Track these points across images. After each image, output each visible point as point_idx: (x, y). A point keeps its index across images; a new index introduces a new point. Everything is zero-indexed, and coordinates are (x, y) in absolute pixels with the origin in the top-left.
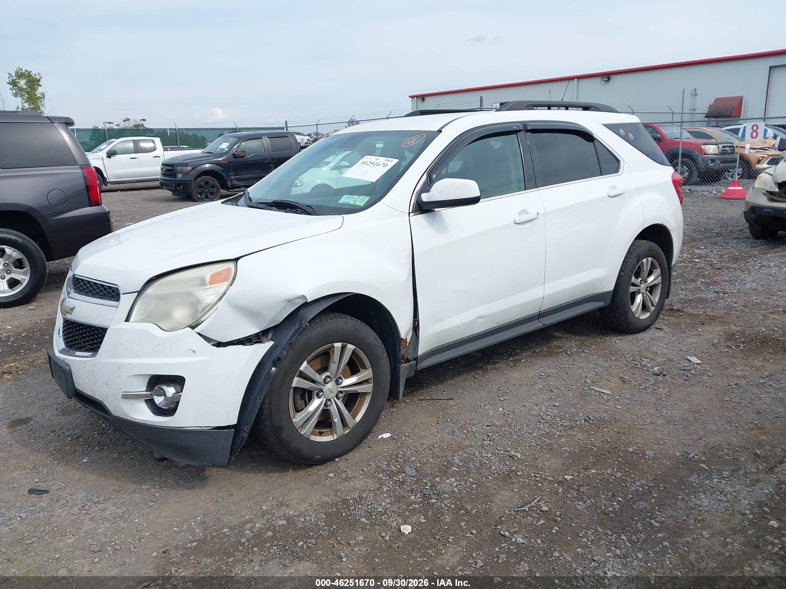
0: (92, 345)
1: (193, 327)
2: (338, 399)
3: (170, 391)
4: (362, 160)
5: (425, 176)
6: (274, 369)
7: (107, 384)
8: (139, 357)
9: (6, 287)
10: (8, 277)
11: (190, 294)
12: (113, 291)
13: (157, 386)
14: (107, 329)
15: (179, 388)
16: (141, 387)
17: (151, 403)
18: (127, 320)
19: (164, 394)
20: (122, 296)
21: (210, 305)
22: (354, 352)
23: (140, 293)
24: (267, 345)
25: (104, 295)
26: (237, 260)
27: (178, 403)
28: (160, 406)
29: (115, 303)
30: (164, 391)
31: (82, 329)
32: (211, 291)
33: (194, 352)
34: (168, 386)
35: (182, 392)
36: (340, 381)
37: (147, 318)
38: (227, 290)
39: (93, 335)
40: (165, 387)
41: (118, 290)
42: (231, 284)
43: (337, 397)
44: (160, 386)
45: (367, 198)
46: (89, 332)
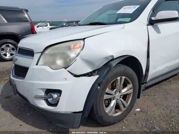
0: (23, 74)
1: (66, 68)
2: (120, 98)
3: (55, 96)
4: (123, 7)
5: (152, 11)
6: (99, 87)
7: (28, 91)
8: (42, 81)
9: (10, 56)
10: (10, 53)
11: (64, 53)
12: (32, 52)
13: (49, 94)
14: (29, 68)
15: (59, 94)
16: (43, 94)
17: (47, 101)
18: (37, 64)
19: (52, 97)
20: (35, 54)
21: (72, 59)
22: (125, 79)
23: (42, 53)
24: (96, 77)
25: (28, 54)
26: (84, 39)
27: (58, 101)
28: (51, 102)
29: (32, 57)
30: (52, 96)
31: (20, 68)
32: (73, 53)
33: (66, 79)
34: (54, 94)
35: (60, 96)
36: (121, 91)
37: (45, 64)
38: (80, 52)
39: (24, 71)
40: (52, 94)
41: (33, 52)
42: (82, 50)
43: (120, 97)
44: (50, 94)
45: (130, 19)
46: (22, 69)
